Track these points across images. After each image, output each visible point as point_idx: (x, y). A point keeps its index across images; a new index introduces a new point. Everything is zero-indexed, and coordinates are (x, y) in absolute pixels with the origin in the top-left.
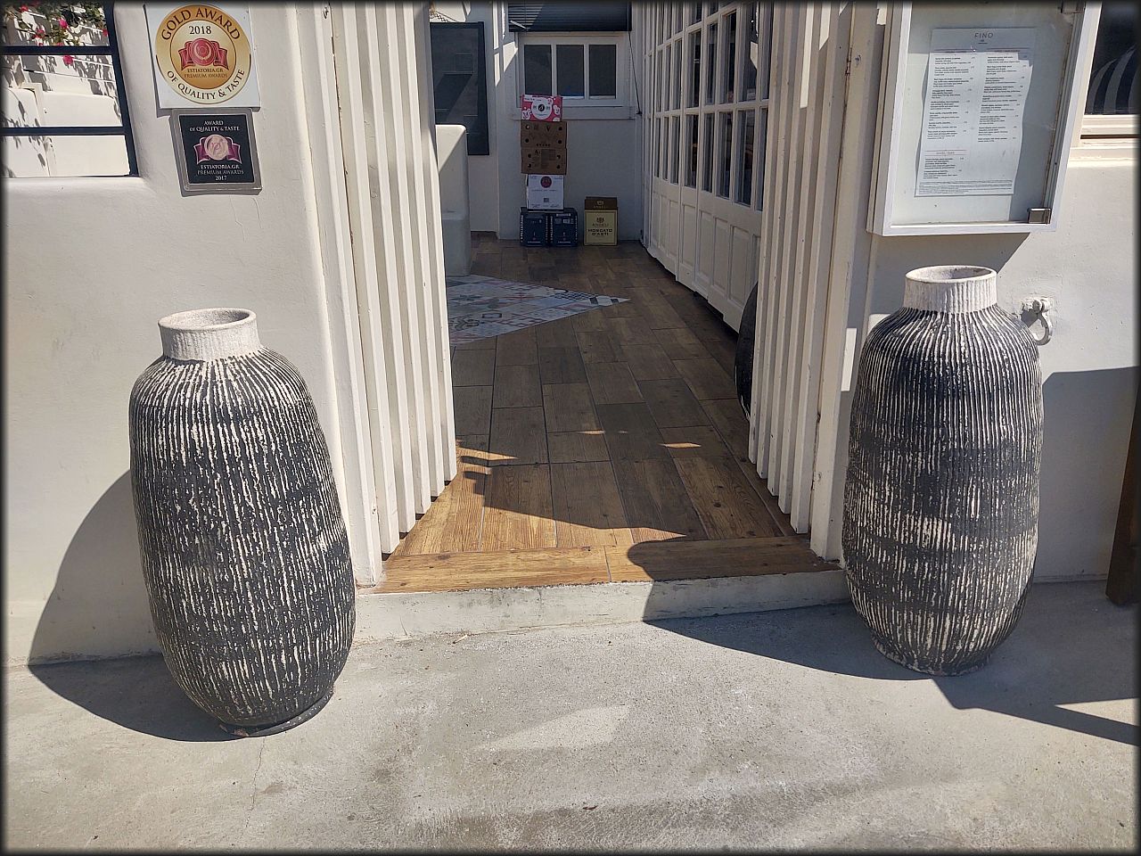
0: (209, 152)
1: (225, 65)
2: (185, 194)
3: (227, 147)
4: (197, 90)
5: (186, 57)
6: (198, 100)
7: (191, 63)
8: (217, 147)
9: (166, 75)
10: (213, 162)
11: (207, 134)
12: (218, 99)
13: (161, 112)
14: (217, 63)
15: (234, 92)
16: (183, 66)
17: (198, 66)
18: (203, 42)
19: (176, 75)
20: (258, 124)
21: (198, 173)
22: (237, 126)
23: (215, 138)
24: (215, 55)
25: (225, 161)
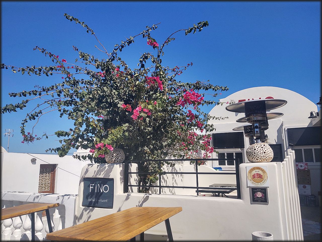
0: (257, 196)
1: (262, 178)
2: (251, 204)
3: (261, 195)
4: (256, 183)
5: (254, 177)
6: (255, 185)
7: (255, 178)
8: (259, 195)
9: (249, 180)
10: (258, 198)
11: (257, 192)
12: (260, 185)
13: (247, 187)
14: (260, 178)
15: (263, 184)
16: (253, 178)
17: (256, 178)
18: (257, 174)
19: (251, 180)
20: (269, 190)
21: (255, 200)
22: (264, 191)
23: (259, 193)
24: (260, 176)
25: (261, 198)
